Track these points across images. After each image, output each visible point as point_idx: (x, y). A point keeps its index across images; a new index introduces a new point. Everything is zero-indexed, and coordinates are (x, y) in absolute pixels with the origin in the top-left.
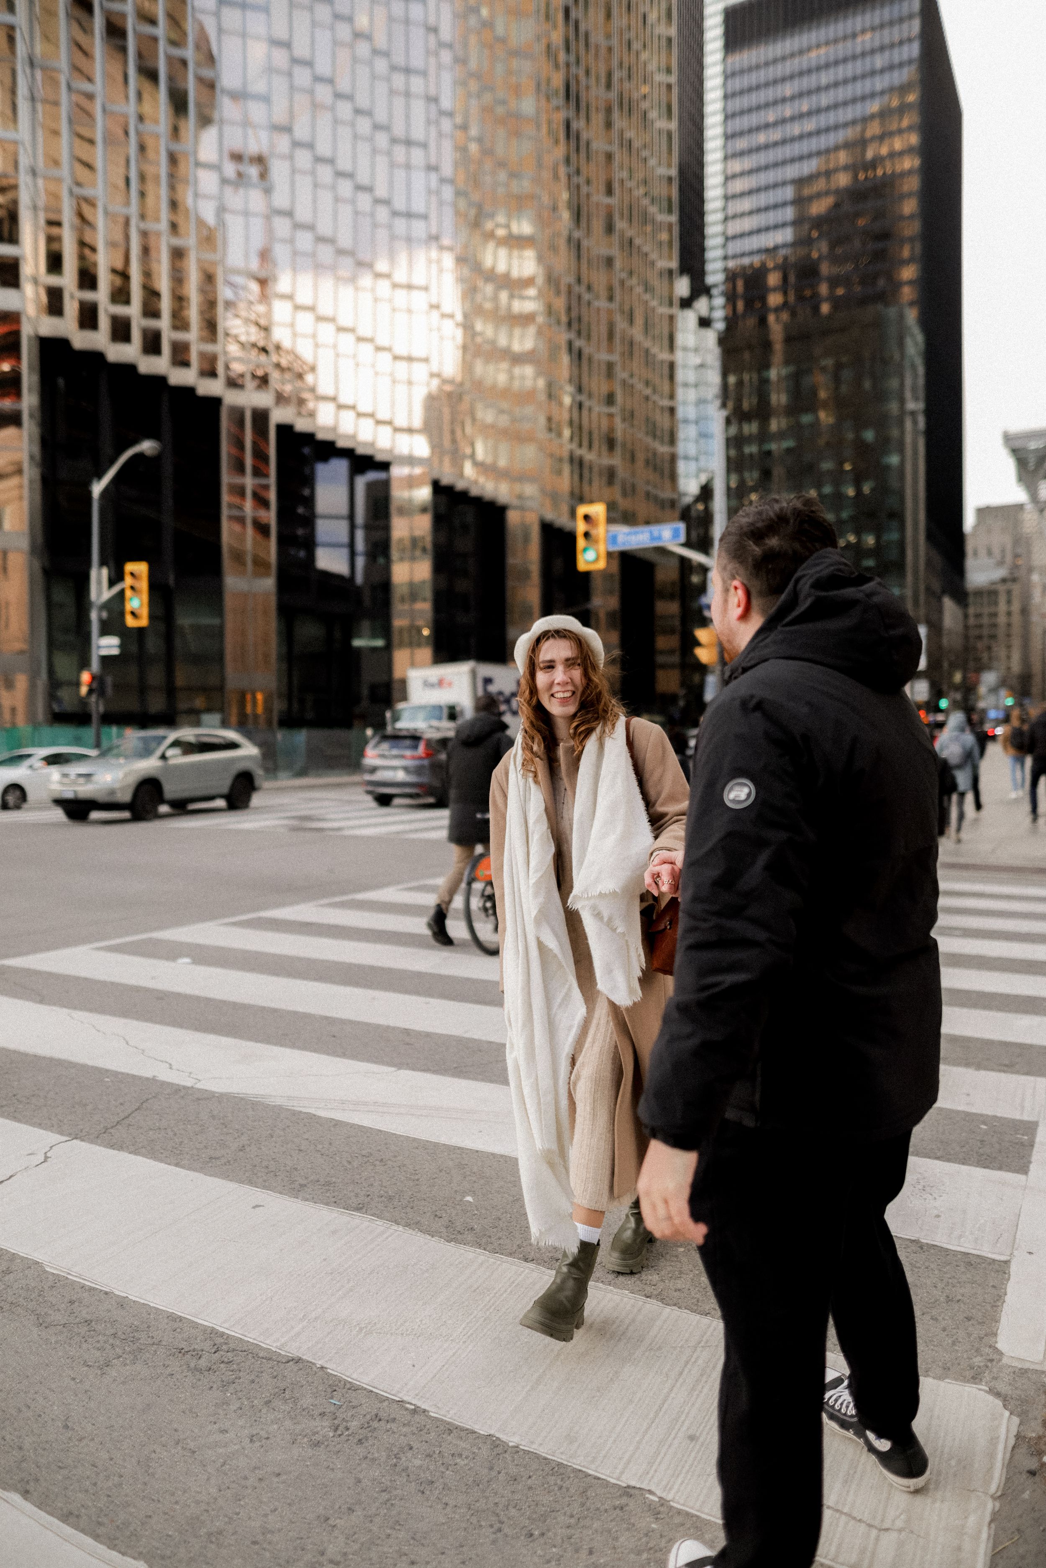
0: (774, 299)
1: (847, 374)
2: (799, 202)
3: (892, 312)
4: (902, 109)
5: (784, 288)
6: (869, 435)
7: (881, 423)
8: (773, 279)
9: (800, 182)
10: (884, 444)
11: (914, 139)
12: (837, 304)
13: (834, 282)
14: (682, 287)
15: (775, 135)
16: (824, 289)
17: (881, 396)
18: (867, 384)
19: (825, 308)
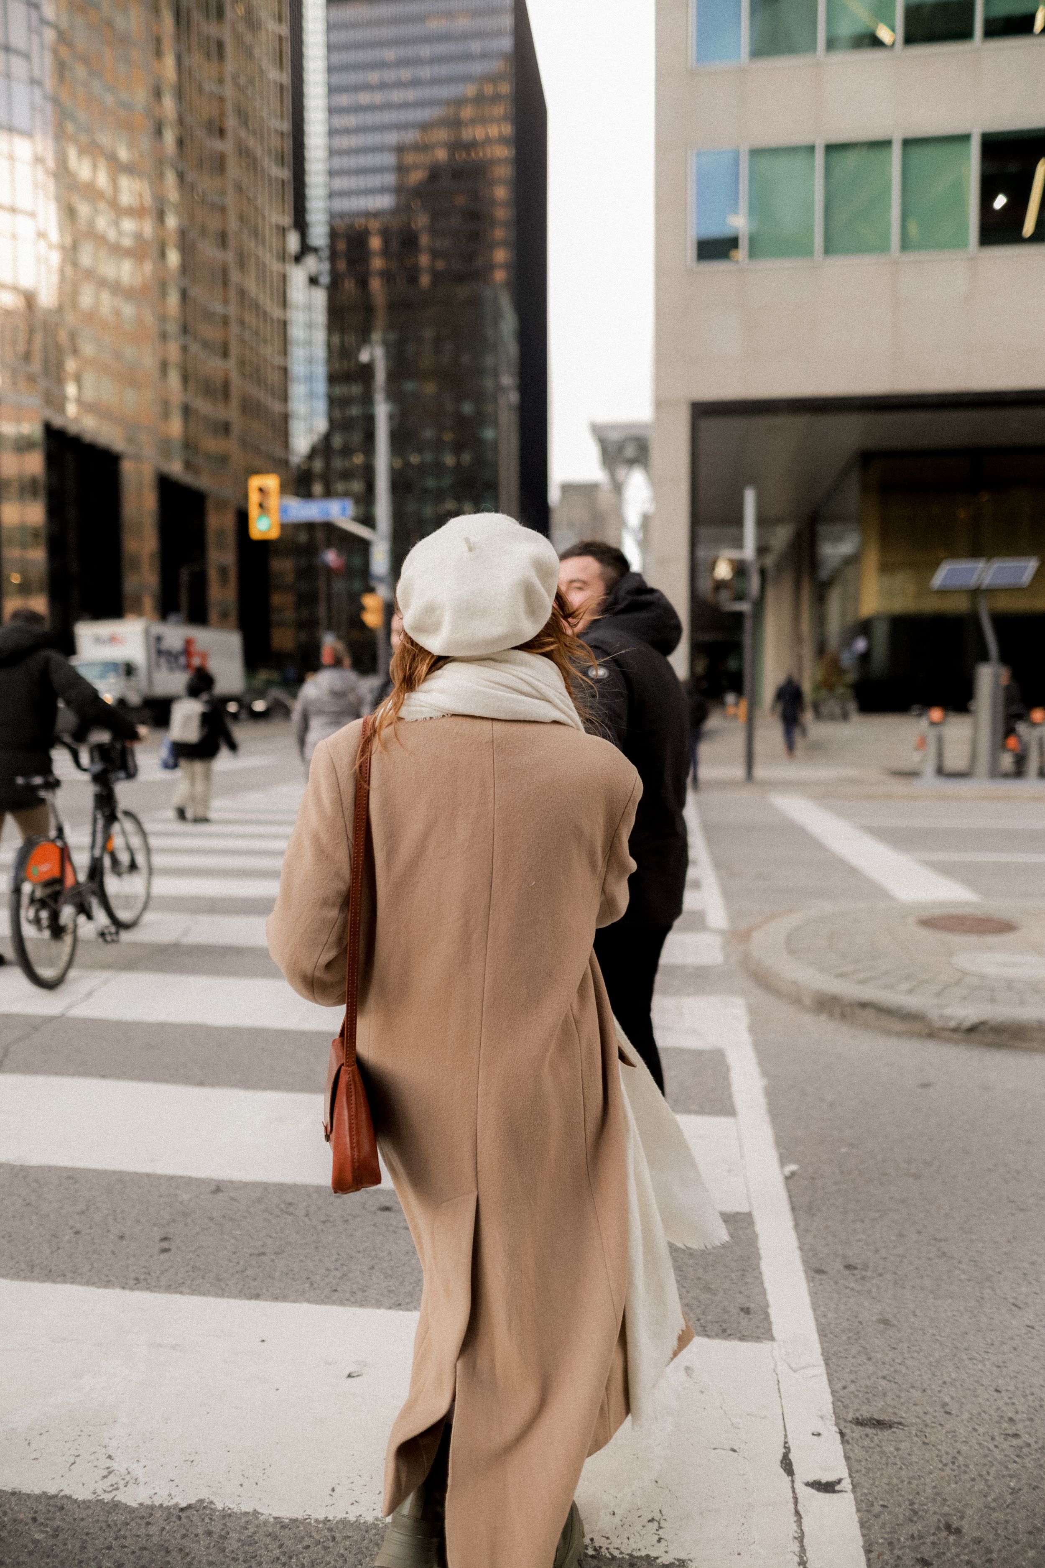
0: (377, 263)
1: (448, 347)
2: (401, 169)
3: (488, 293)
4: (496, 98)
5: (386, 252)
6: (467, 408)
7: (479, 397)
8: (375, 243)
9: (400, 149)
10: (481, 419)
11: (507, 129)
12: (437, 277)
13: (435, 254)
14: (293, 242)
15: (378, 98)
16: (424, 260)
17: (479, 371)
18: (465, 359)
19: (425, 280)
